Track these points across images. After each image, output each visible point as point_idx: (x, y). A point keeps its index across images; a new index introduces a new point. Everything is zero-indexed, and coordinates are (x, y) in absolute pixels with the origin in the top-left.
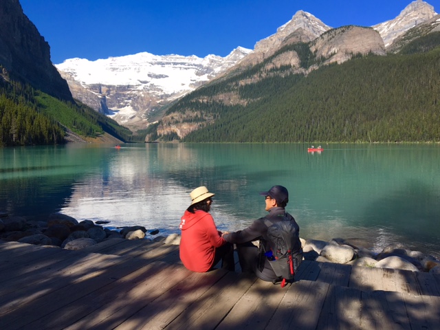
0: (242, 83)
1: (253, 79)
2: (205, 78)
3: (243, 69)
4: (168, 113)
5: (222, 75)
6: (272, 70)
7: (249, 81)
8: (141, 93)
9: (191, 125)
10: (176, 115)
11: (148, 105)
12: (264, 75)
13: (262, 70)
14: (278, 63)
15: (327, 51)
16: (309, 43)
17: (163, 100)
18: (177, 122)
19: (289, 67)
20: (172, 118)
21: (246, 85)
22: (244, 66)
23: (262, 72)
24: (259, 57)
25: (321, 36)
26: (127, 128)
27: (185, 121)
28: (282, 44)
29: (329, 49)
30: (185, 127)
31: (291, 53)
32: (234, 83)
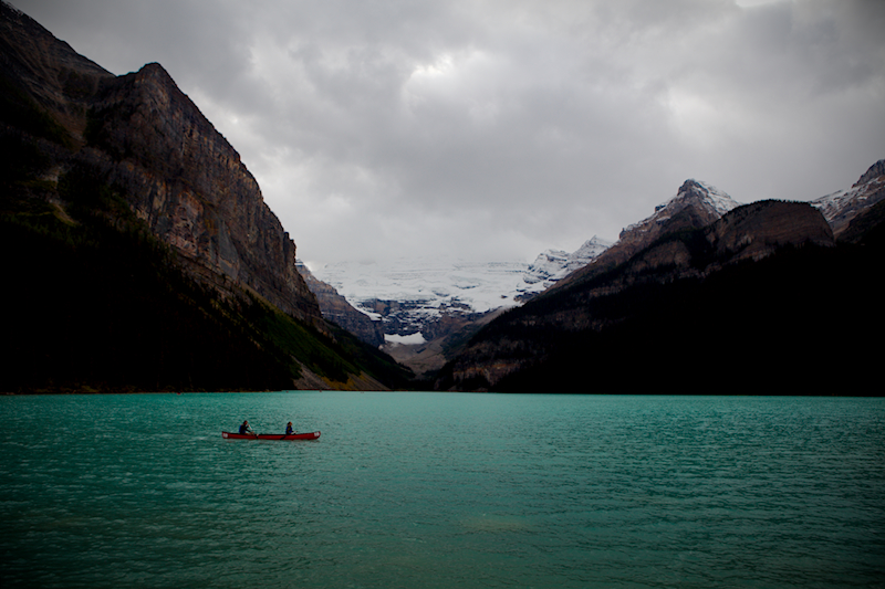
0: (594, 293)
1: (612, 287)
2: (539, 287)
3: (600, 271)
4: (471, 344)
5: (567, 281)
6: (645, 272)
7: (606, 291)
8: (437, 311)
9: (508, 364)
10: (484, 347)
11: (447, 331)
12: (631, 280)
13: (627, 271)
14: (654, 261)
15: (733, 240)
16: (705, 228)
17: (469, 323)
18: (485, 360)
19: (672, 267)
20: (479, 351)
21: (602, 298)
22: (601, 267)
23: (626, 276)
24: (627, 252)
25: (723, 216)
26: (409, 368)
27: (499, 356)
28: (661, 231)
29: (738, 238)
30: (499, 366)
31: (675, 245)
32: (581, 294)
